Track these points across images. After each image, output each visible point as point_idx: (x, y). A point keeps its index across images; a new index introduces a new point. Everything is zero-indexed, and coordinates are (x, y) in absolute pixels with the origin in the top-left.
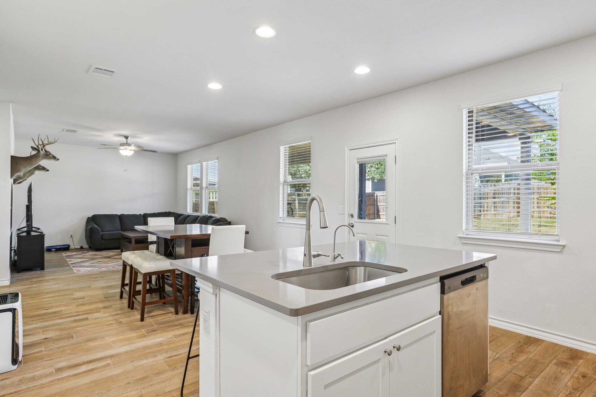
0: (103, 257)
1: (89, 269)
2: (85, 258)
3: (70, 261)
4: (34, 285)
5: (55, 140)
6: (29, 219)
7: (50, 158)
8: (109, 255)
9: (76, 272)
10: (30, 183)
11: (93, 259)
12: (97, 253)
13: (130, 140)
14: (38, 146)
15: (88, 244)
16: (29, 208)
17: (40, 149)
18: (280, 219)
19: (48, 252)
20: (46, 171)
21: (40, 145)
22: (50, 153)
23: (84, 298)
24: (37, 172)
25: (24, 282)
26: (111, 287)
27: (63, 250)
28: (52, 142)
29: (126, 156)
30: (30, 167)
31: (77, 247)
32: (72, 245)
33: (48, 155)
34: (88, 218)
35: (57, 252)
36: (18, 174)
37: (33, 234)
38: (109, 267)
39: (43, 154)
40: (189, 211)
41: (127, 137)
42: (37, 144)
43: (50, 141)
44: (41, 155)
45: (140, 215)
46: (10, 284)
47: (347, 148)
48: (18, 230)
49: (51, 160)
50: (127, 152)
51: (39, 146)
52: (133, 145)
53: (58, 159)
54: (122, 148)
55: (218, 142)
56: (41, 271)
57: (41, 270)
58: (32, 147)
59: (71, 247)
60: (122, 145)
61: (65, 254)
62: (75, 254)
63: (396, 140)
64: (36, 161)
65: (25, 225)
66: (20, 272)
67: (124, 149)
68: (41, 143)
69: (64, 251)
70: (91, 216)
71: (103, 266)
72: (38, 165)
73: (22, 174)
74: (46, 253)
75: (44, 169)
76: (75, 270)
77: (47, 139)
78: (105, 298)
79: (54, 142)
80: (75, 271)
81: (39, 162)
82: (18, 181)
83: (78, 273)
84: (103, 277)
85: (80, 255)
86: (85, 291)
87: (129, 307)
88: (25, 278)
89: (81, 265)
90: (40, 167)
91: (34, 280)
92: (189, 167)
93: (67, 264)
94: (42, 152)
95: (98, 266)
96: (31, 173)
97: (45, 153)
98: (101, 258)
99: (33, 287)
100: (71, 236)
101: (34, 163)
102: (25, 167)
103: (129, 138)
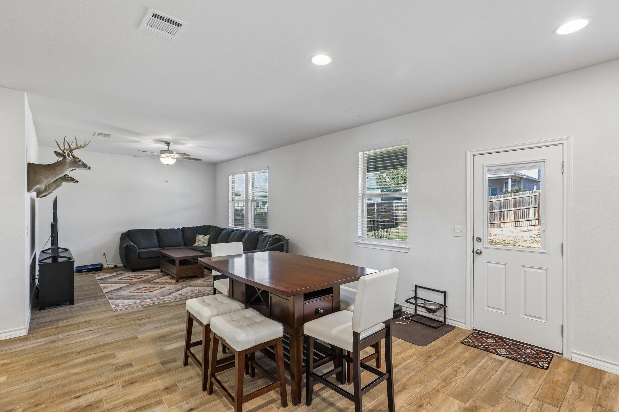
0: (143, 281)
1: (129, 302)
2: (123, 284)
3: (105, 288)
4: (60, 336)
5: (85, 143)
6: (54, 240)
7: (79, 166)
8: (148, 277)
9: (114, 308)
10: (55, 197)
11: (131, 284)
12: (134, 275)
13: (171, 147)
14: (63, 151)
15: (122, 262)
16: (54, 227)
17: (66, 155)
18: (359, 239)
19: (78, 274)
20: (75, 182)
21: (67, 150)
22: (78, 160)
23: (131, 365)
24: (64, 184)
25: (47, 328)
26: (163, 338)
27: (96, 270)
28: (81, 146)
29: (168, 165)
30: (53, 179)
31: (110, 266)
32: (105, 264)
33: (77, 163)
34: (123, 234)
35: (90, 273)
36: (38, 186)
37: (60, 260)
38: (153, 297)
39: (71, 160)
40: (231, 225)
41: (168, 143)
42: (63, 149)
43: (79, 145)
44: (68, 162)
45: (179, 229)
46: (28, 334)
47: (470, 152)
48: (43, 252)
49: (81, 168)
50: (168, 160)
51: (65, 151)
52: (175, 152)
53: (89, 168)
54: (163, 155)
55: (267, 150)
56: (70, 306)
57: (70, 304)
58: (55, 152)
59: (104, 266)
60: (163, 152)
61: (99, 276)
62: (109, 277)
63: (565, 140)
64: (61, 170)
65: (50, 246)
66: (44, 309)
67: (165, 157)
68: (67, 147)
69: (97, 272)
70: (126, 232)
71: (146, 297)
72: (63, 175)
73: (43, 187)
74: (75, 275)
75: (72, 180)
76: (113, 304)
77: (75, 143)
78: (163, 363)
79: (85, 145)
80: (113, 306)
81: (65, 171)
82: (43, 194)
83: (116, 310)
84: (150, 318)
85: (115, 277)
86: (131, 348)
87: (205, 389)
88: (48, 321)
89: (118, 295)
90: (68, 177)
91: (61, 324)
92: (230, 177)
93: (102, 294)
94: (69, 159)
95: (139, 296)
96: (57, 183)
97: (73, 160)
98: (141, 282)
99: (59, 340)
100: (104, 254)
101: (58, 172)
102: (47, 178)
103: (171, 144)
